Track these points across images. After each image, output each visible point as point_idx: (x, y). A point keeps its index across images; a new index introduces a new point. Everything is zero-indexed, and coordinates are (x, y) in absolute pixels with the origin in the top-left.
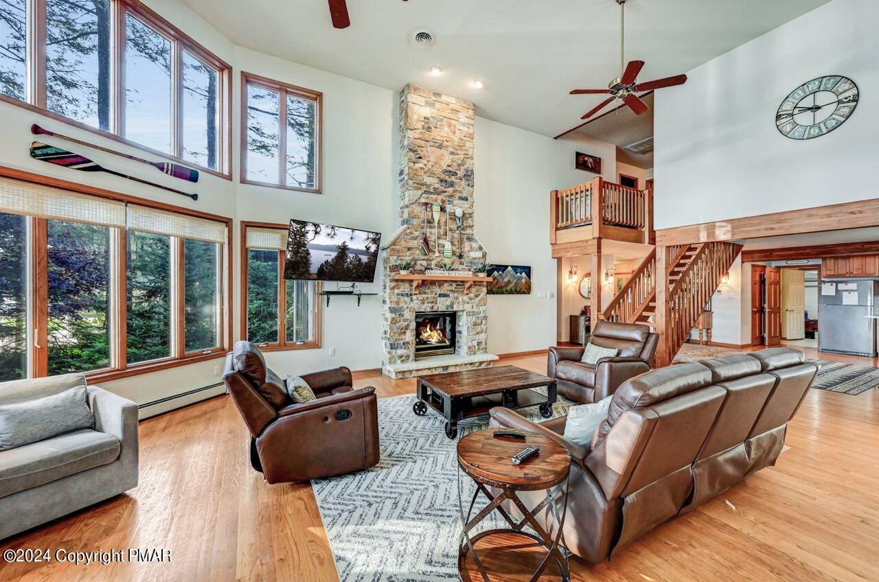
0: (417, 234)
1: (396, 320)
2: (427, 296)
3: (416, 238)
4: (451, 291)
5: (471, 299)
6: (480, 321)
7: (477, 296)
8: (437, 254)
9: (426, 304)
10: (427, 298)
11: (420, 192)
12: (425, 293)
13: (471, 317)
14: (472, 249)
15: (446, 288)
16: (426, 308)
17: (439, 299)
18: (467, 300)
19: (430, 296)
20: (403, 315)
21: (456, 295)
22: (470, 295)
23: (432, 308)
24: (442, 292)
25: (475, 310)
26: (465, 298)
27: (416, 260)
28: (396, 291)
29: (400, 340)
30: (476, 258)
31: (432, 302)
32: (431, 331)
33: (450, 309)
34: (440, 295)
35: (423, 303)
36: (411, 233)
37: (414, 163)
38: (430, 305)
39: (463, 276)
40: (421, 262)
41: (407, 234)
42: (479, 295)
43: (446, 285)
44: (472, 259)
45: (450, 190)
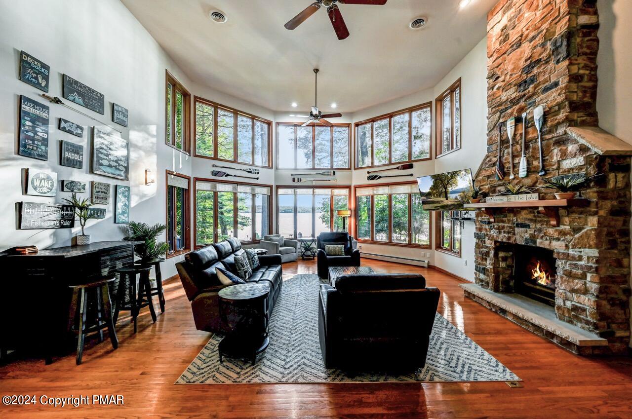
0: (494, 159)
1: (480, 245)
2: (503, 224)
3: (494, 164)
4: (531, 220)
5: (563, 233)
6: (580, 272)
7: (576, 230)
8: (512, 177)
9: (503, 234)
10: (503, 227)
11: (498, 114)
12: (503, 222)
13: (563, 261)
14: (564, 155)
15: (524, 216)
16: (502, 237)
17: (516, 229)
18: (556, 235)
19: (506, 225)
20: (484, 242)
21: (538, 226)
22: (562, 227)
23: (509, 238)
24: (519, 221)
25: (571, 252)
26: (551, 231)
27: (496, 187)
28: (480, 219)
29: (482, 265)
30: (572, 169)
31: (509, 233)
32: (541, 271)
33: (530, 244)
34: (518, 225)
35: (500, 233)
36: (490, 161)
37: (492, 88)
38: (507, 235)
39: (525, 200)
40: (499, 188)
41: (486, 163)
42: (580, 229)
43: (524, 213)
44: (565, 171)
45: (531, 88)
